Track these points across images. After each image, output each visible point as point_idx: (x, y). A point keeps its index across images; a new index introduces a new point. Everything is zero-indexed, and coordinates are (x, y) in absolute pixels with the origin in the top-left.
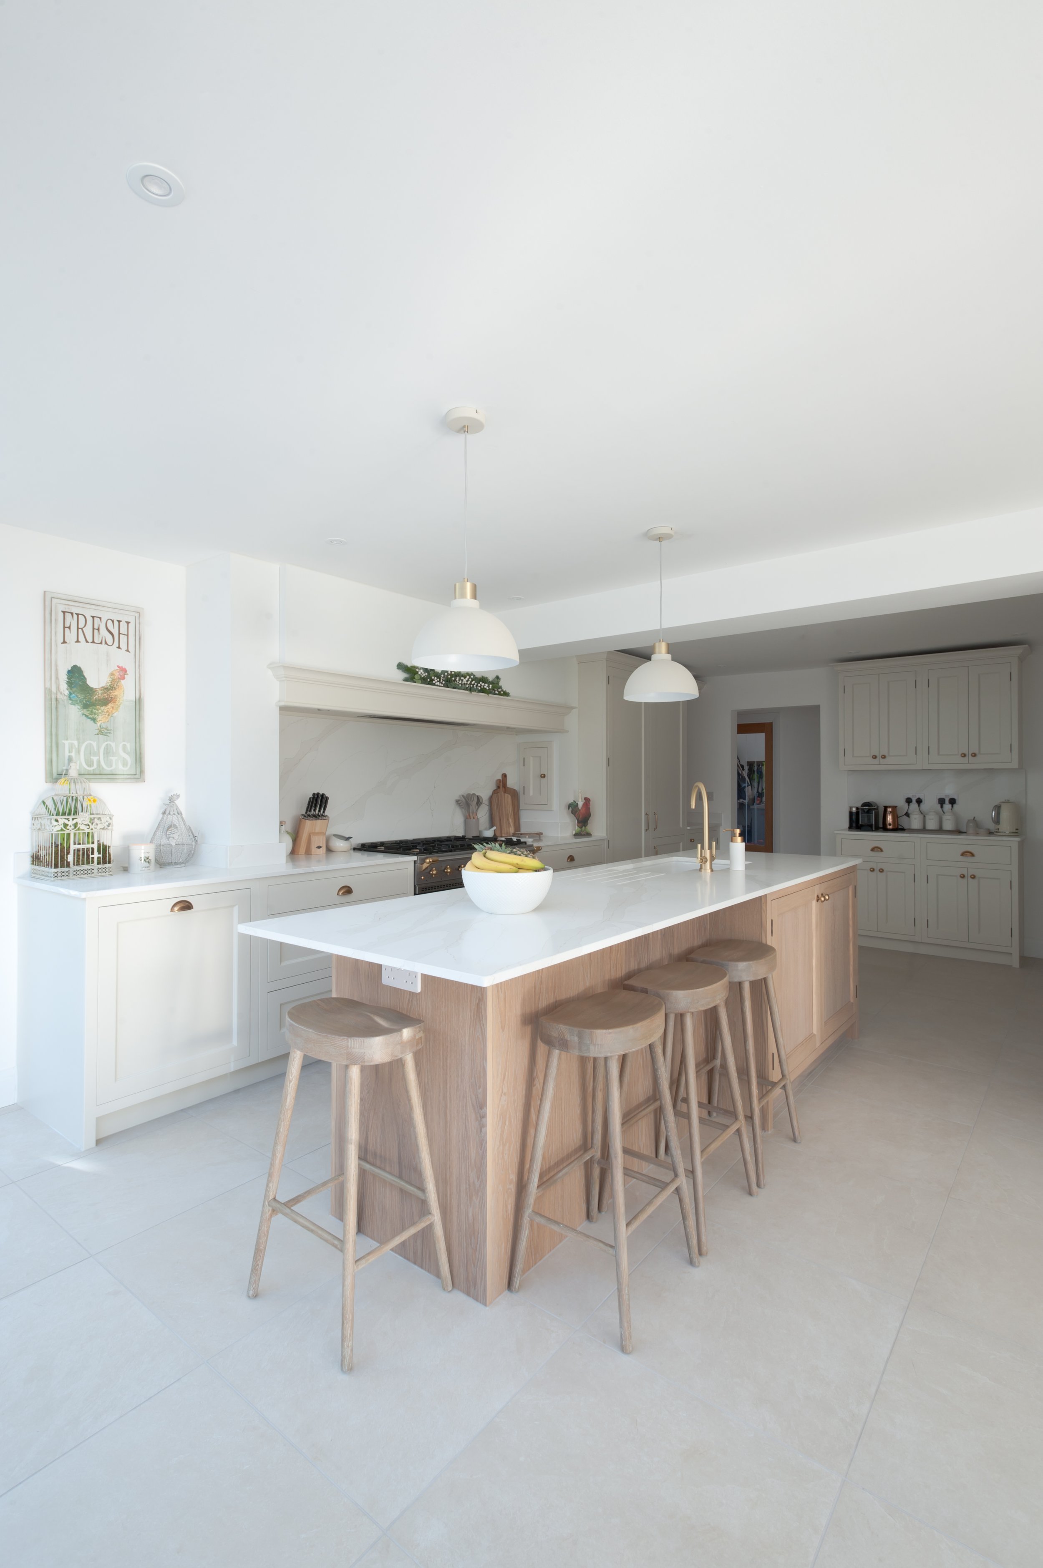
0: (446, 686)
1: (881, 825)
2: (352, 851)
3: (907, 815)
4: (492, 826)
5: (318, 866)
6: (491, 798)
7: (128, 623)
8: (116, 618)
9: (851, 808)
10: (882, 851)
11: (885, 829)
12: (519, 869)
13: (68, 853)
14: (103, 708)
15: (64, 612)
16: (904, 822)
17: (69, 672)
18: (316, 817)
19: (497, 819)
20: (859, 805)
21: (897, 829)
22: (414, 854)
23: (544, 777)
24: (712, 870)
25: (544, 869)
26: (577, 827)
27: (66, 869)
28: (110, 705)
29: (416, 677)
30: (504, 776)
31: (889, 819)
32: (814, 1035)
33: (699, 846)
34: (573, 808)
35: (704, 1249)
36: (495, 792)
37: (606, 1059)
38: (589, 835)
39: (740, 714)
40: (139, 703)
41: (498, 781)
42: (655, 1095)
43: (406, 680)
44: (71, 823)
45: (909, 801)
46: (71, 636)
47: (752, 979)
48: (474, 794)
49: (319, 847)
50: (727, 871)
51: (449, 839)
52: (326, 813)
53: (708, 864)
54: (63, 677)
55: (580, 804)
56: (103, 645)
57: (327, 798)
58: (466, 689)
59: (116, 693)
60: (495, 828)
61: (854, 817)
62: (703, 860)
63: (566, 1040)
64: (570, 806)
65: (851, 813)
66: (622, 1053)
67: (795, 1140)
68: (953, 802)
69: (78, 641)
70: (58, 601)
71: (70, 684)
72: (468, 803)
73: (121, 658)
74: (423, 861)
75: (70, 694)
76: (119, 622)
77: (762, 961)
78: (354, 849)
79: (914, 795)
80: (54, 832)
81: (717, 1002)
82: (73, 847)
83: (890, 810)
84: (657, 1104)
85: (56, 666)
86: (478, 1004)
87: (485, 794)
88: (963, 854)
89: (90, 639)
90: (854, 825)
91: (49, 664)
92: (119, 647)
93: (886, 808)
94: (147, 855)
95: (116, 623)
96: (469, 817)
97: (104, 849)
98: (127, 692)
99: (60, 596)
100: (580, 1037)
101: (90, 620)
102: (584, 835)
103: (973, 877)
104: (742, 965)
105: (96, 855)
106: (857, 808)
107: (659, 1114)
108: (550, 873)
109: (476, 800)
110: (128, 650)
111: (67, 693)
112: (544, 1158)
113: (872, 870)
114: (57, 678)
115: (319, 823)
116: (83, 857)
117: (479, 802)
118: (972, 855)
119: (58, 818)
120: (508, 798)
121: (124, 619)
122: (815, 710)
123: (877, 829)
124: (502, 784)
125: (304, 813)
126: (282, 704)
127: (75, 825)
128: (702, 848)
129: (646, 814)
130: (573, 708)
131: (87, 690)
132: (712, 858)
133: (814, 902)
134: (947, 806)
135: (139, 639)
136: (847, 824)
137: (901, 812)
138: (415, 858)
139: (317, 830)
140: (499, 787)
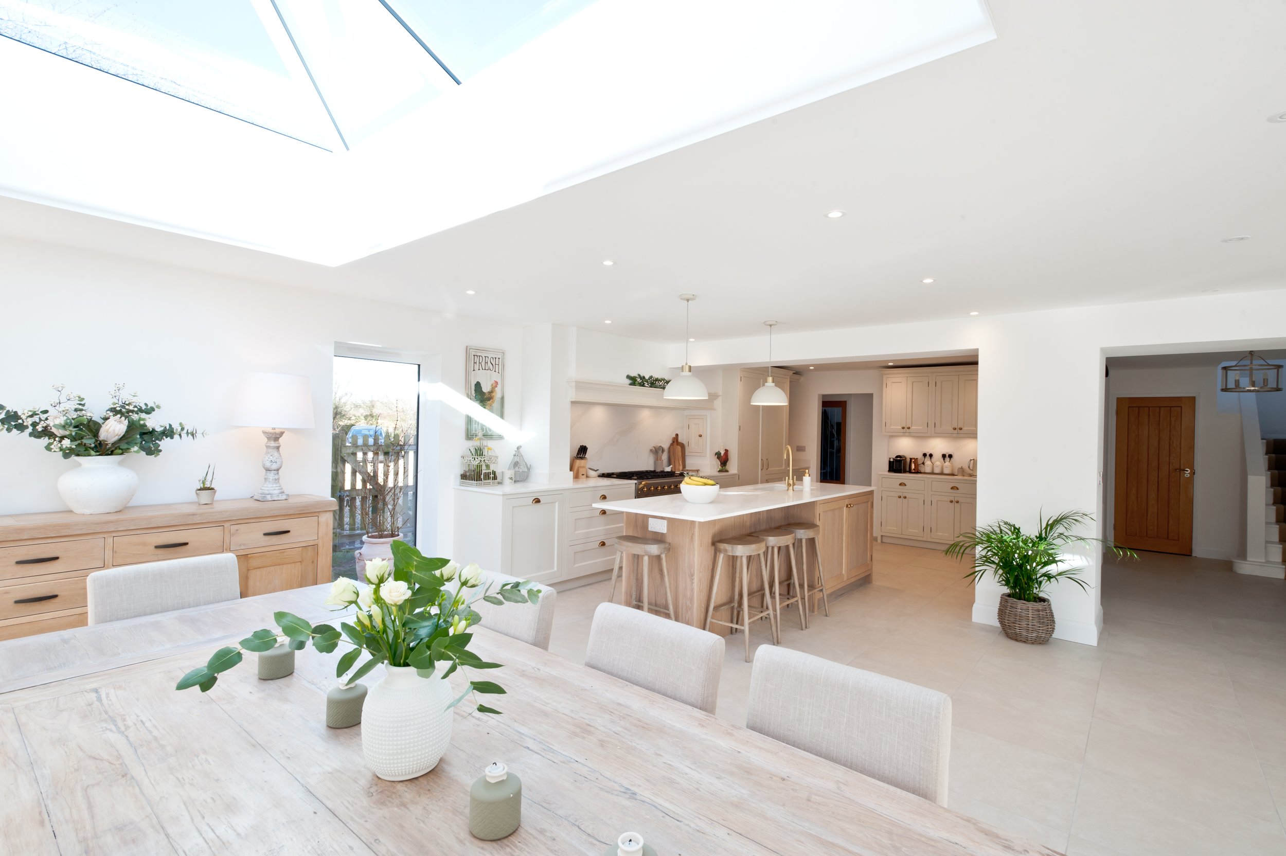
0: (651, 387)
1: (908, 469)
2: (598, 478)
3: (923, 463)
4: (670, 465)
5: (583, 483)
6: (669, 448)
7: (499, 358)
8: (494, 357)
9: (890, 459)
10: (905, 485)
11: (910, 472)
12: (706, 484)
13: (481, 474)
14: (488, 402)
15: (474, 355)
16: (922, 469)
17: (475, 385)
18: (582, 458)
19: (673, 461)
20: (894, 457)
21: (917, 472)
22: (635, 480)
23: (701, 436)
24: (793, 490)
25: (715, 485)
26: (720, 467)
27: (480, 482)
28: (491, 401)
29: (636, 382)
30: (677, 435)
31: (913, 466)
32: (843, 574)
33: (787, 478)
34: (718, 454)
35: (779, 641)
36: (672, 444)
37: (742, 556)
38: (727, 471)
39: (824, 396)
40: (503, 398)
41: (674, 438)
42: (762, 589)
43: (630, 384)
44: (483, 460)
45: (925, 455)
46: (477, 367)
47: (806, 538)
48: (660, 446)
49: (583, 475)
50: (801, 491)
51: (647, 472)
52: (586, 457)
53: (791, 487)
54: (473, 388)
55: (723, 453)
56: (489, 371)
57: (587, 448)
58: (661, 388)
59: (493, 394)
60: (671, 466)
61: (892, 464)
62: (789, 485)
63: (727, 550)
64: (716, 454)
65: (890, 462)
66: (749, 555)
67: (827, 616)
68: (950, 456)
69: (479, 369)
70: (472, 350)
71: (475, 391)
72: (657, 451)
73: (495, 377)
74: (641, 483)
75: (476, 396)
76: (496, 358)
77: (812, 530)
78: (599, 476)
79: (928, 452)
80: (476, 464)
81: (789, 543)
82: (483, 472)
83: (913, 460)
84: (762, 592)
85: (471, 382)
86: (692, 537)
87: (666, 446)
88: (952, 488)
89: (484, 369)
90: (891, 469)
91: (467, 380)
92: (495, 371)
93: (911, 459)
94: (511, 476)
95: (494, 359)
96: (657, 459)
97: (494, 473)
98: (498, 395)
99: (473, 348)
100: (732, 548)
101: (484, 358)
102: (724, 471)
103: (958, 502)
104: (802, 531)
105: (492, 476)
106: (893, 459)
107: (763, 596)
108: (718, 486)
109: (661, 449)
110: (498, 373)
111: (474, 395)
112: (715, 602)
113: (900, 497)
114: (471, 388)
115: (583, 461)
116: (487, 476)
117: (663, 451)
118: (958, 489)
119: (478, 457)
120: (679, 448)
121: (497, 357)
122: (871, 395)
123: (905, 472)
124: (676, 441)
125: (575, 456)
126: (572, 400)
127: (484, 460)
128: (789, 479)
129: (762, 460)
130: (719, 396)
131: (483, 393)
132: (794, 484)
133: (845, 508)
134: (947, 459)
135: (503, 366)
136: (887, 468)
137: (920, 462)
138: (636, 481)
139: (582, 465)
140: (674, 442)
